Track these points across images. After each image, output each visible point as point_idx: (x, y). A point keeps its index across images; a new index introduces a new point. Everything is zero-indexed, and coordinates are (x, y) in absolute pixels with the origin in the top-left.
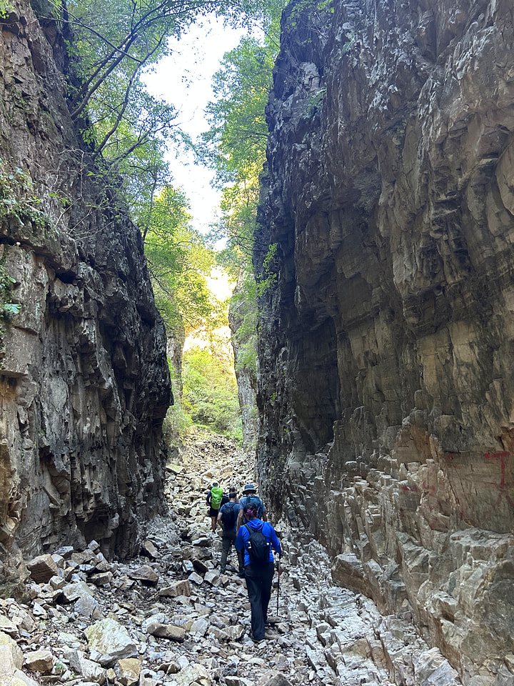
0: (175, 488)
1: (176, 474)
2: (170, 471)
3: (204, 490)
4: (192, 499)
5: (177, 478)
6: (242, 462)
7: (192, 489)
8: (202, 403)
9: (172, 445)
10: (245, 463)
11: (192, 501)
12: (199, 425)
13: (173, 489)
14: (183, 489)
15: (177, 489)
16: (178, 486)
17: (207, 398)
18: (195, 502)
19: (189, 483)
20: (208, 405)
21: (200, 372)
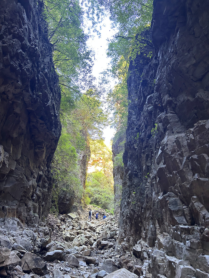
0: (70, 226)
1: (72, 219)
2: (70, 217)
3: (86, 229)
4: (78, 234)
5: (73, 221)
6: (112, 219)
7: (80, 229)
8: (97, 195)
9: (74, 204)
10: (113, 219)
11: (78, 235)
12: (94, 205)
13: (69, 227)
14: (75, 228)
15: (71, 227)
16: (72, 226)
17: (99, 192)
18: (79, 235)
19: (79, 225)
20: (100, 196)
21: (98, 181)
